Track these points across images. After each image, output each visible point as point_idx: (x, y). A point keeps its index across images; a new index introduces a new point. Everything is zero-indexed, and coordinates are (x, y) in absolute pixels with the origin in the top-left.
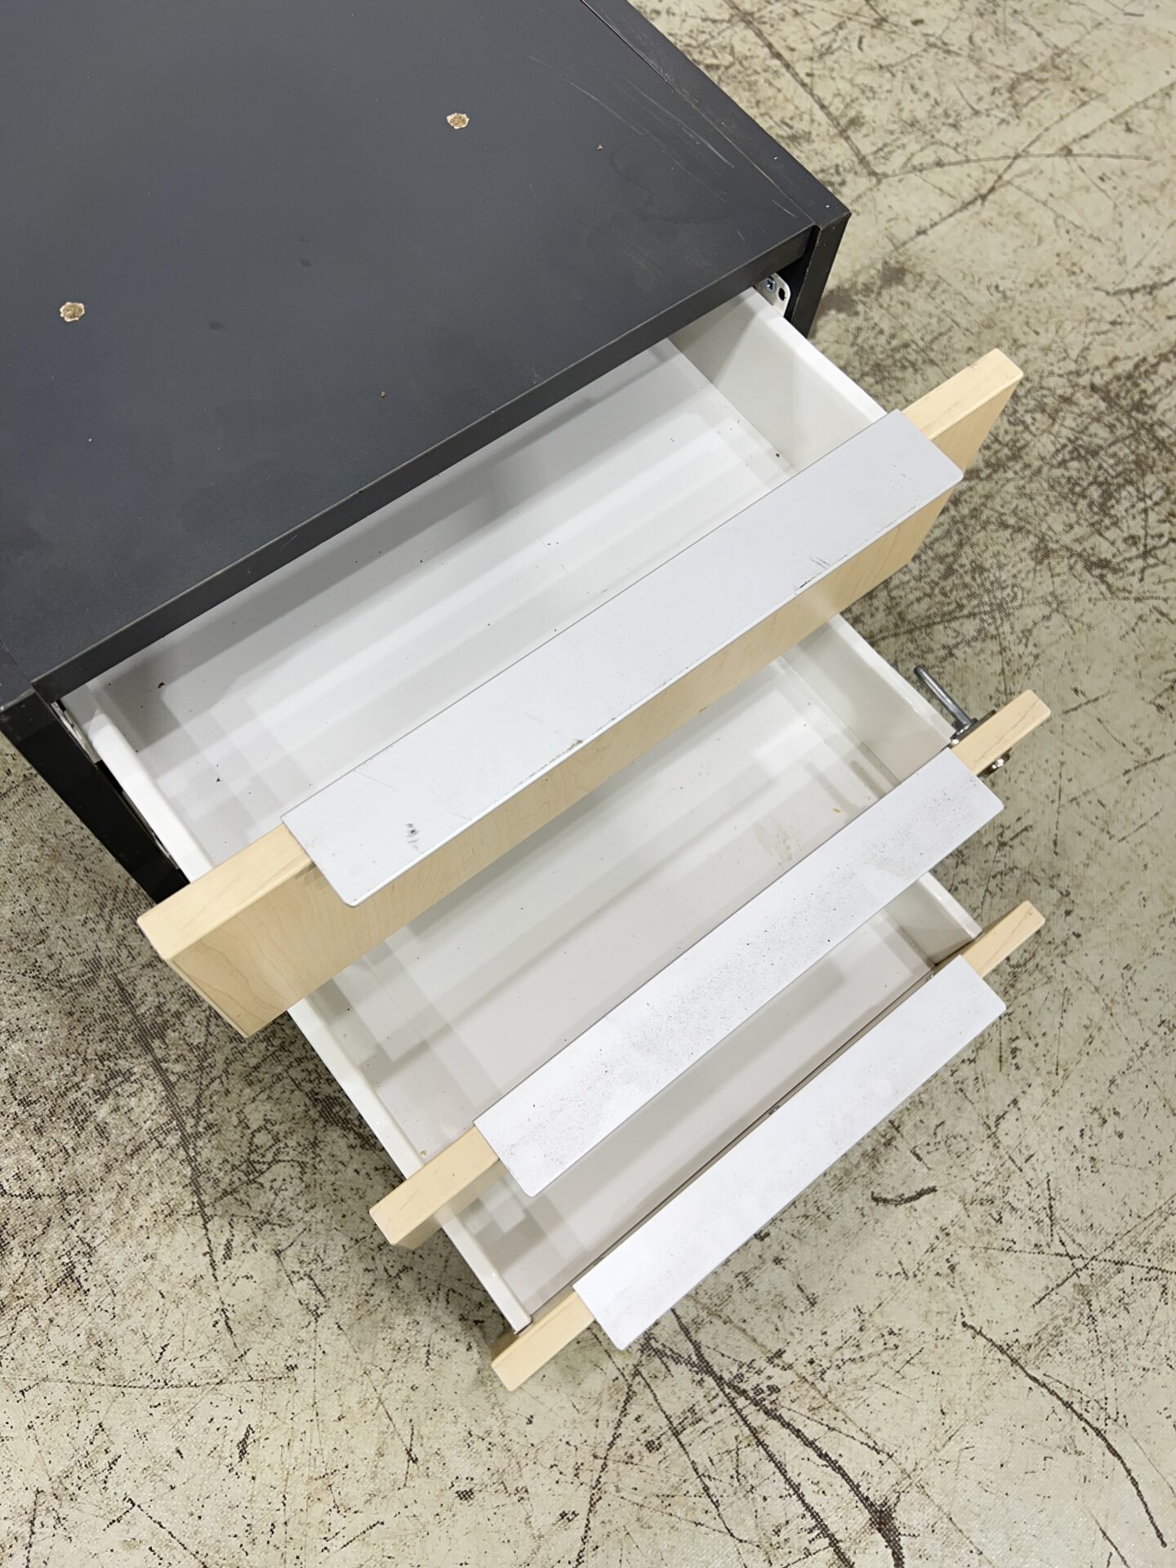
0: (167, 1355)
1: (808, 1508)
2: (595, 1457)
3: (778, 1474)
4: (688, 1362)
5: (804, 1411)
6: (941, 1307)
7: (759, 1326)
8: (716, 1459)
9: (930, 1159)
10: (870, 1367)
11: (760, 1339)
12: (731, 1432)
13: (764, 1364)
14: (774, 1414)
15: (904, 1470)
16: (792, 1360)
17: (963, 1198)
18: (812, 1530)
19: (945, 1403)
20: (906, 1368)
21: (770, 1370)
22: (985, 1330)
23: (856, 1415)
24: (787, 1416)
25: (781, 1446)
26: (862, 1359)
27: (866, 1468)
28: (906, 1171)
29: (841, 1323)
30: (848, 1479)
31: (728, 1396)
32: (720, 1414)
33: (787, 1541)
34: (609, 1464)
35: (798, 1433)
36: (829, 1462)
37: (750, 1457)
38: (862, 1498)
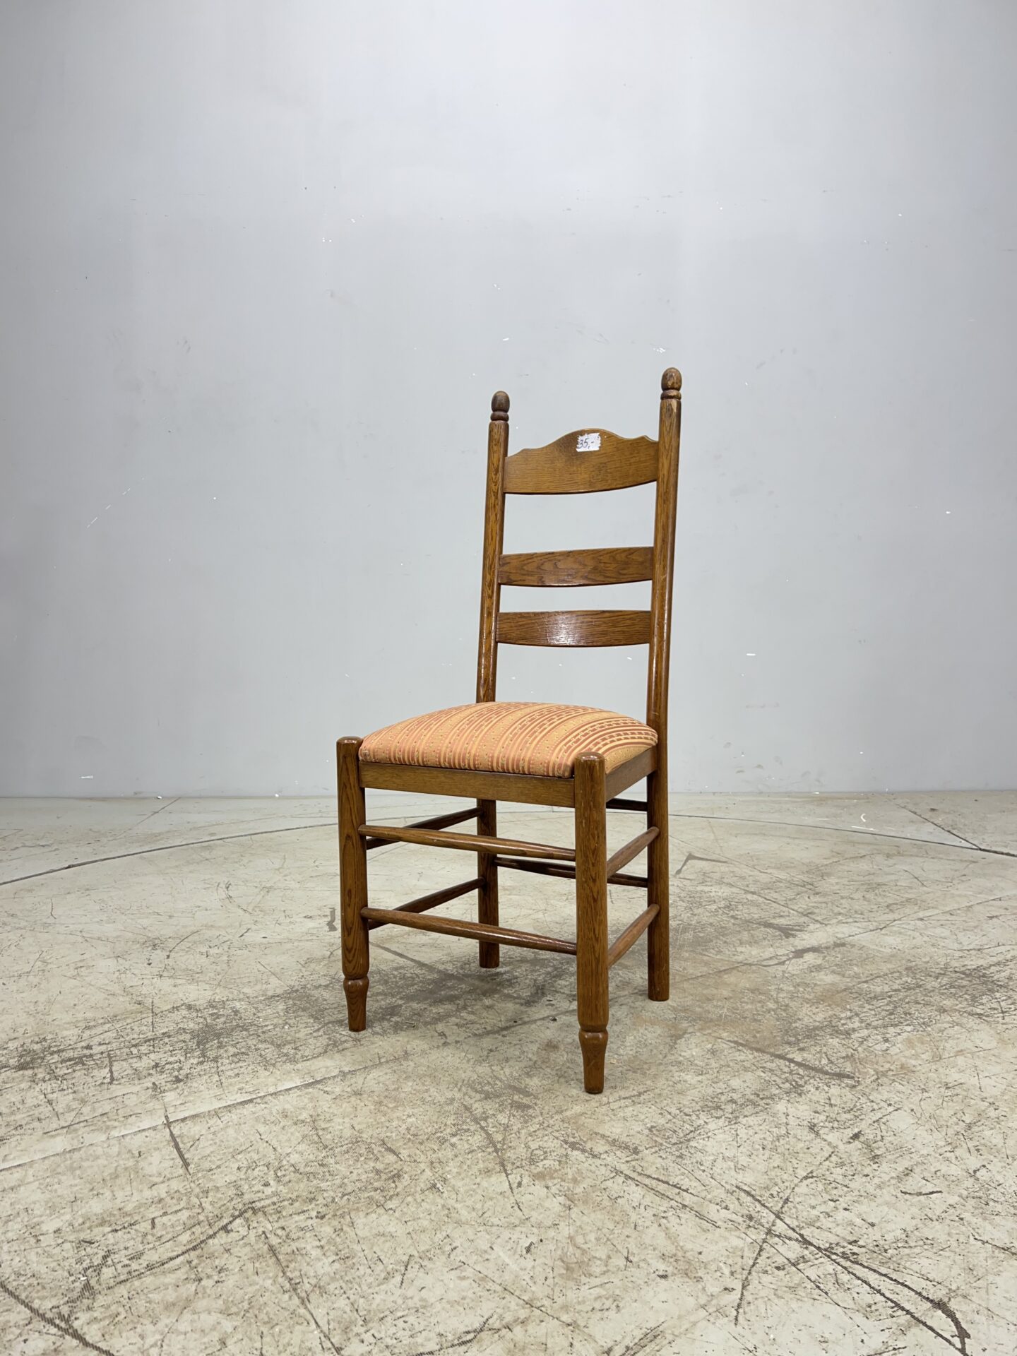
0: (485, 1215)
1: (888, 1298)
2: (743, 1269)
3: (864, 1285)
4: (797, 1240)
5: (877, 1263)
6: (958, 1232)
7: (839, 1230)
8: (822, 1276)
9: (934, 1182)
10: (917, 1250)
11: (841, 1235)
12: (830, 1267)
13: (846, 1244)
14: (857, 1263)
15: (950, 1289)
16: (864, 1244)
17: (960, 1196)
18: (893, 1308)
19: (971, 1266)
20: (941, 1252)
21: (850, 1247)
22: (990, 1241)
23: (912, 1267)
24: (866, 1264)
25: (865, 1275)
26: (910, 1247)
27: (925, 1287)
28: (920, 1185)
29: (893, 1234)
30: (913, 1290)
31: (825, 1255)
32: (822, 1260)
33: (876, 1310)
34: (753, 1273)
35: (875, 1271)
36: (899, 1283)
37: (845, 1277)
38: (924, 1297)
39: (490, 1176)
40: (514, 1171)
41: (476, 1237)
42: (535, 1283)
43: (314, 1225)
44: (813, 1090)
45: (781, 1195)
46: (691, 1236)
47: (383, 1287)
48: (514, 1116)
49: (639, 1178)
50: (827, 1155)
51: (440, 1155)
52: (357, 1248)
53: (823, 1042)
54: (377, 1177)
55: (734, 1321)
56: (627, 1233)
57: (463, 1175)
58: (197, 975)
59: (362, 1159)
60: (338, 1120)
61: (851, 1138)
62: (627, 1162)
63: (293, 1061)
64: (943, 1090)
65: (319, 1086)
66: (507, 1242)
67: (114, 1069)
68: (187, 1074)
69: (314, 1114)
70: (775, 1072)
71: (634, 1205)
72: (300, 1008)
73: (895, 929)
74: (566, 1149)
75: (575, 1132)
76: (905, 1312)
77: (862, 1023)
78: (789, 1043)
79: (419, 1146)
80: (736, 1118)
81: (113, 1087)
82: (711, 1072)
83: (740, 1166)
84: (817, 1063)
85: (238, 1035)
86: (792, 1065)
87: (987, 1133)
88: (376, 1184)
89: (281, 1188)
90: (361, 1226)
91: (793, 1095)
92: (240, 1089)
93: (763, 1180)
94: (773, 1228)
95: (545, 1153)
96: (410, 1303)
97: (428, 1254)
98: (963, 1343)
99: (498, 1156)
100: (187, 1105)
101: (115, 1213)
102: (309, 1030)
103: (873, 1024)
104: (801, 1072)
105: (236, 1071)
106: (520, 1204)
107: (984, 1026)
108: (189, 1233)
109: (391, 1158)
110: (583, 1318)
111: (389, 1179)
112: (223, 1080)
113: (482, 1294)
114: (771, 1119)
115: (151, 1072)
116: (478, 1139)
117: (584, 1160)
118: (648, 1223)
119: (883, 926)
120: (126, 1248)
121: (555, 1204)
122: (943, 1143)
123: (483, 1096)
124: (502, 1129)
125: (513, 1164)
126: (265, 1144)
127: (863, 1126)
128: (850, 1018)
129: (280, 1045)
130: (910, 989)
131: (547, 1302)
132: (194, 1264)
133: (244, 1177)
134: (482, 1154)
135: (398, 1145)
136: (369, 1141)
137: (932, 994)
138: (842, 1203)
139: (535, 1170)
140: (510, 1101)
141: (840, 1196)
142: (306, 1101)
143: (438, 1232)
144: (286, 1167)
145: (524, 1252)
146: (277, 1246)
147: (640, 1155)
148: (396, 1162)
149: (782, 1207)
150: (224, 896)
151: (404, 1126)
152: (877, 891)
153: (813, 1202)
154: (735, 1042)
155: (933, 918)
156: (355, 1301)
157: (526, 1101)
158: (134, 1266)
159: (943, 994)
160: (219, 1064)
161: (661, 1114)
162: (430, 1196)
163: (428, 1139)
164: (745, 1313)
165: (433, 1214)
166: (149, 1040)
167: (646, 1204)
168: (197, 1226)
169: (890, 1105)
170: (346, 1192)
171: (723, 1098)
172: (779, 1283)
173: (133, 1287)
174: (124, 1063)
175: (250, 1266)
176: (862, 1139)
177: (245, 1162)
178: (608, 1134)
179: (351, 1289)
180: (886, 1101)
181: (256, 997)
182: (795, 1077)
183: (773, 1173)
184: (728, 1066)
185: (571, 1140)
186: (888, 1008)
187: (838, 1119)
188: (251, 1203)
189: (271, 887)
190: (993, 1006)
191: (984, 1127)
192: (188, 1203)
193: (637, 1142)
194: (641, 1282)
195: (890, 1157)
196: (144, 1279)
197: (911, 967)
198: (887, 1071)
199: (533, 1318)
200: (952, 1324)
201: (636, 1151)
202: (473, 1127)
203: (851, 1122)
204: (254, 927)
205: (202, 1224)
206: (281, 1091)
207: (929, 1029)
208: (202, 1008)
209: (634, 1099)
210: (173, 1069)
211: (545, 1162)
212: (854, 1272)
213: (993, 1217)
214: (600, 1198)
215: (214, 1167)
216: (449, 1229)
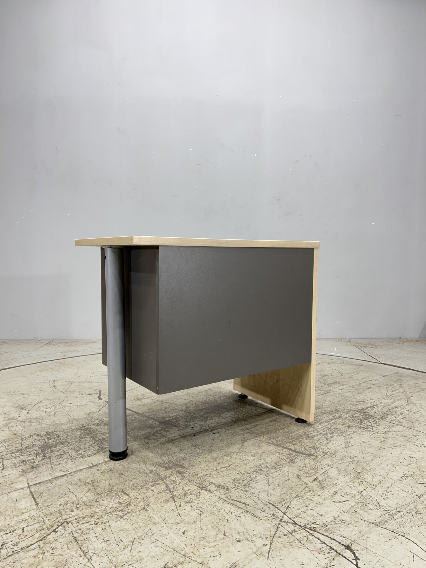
3: (318, 540)
5: (323, 531)
6: (355, 517)
7: (309, 518)
8: (302, 538)
9: (346, 497)
10: (339, 525)
11: (309, 520)
12: (305, 534)
13: (311, 524)
14: (315, 531)
15: (352, 541)
16: (318, 524)
17: (356, 502)
18: (329, 549)
19: (360, 531)
20: (348, 525)
21: (313, 525)
22: (367, 520)
23: (337, 532)
24: (319, 532)
25: (318, 536)
26: (336, 524)
27: (342, 540)
28: (340, 498)
29: (330, 519)
30: (337, 541)
31: (303, 528)
32: (301, 531)
33: (323, 550)
34: (275, 538)
35: (322, 534)
36: (332, 539)
37: (311, 537)
38: (342, 544)
39: (168, 503)
40: (178, 500)
41: (162, 529)
42: (186, 547)
43: (94, 527)
44: (299, 461)
45: (286, 505)
46: (250, 524)
47: (123, 552)
48: (178, 477)
49: (229, 501)
50: (304, 488)
51: (147, 495)
52: (112, 536)
53: (303, 441)
54: (120, 505)
55: (267, 558)
56: (224, 524)
57: (156, 503)
58: (41, 421)
59: (114, 498)
60: (103, 482)
61: (313, 480)
62: (224, 494)
63: (83, 456)
64: (349, 459)
65: (95, 468)
66: (175, 530)
67: (4, 463)
68: (37, 465)
69: (93, 480)
70: (284, 454)
71: (227, 512)
72: (86, 434)
73: (331, 394)
74: (199, 490)
75: (203, 482)
76: (334, 551)
77: (318, 433)
78: (289, 442)
79: (138, 491)
80: (268, 474)
81: (4, 471)
82: (258, 455)
83: (269, 494)
84: (300, 450)
85: (60, 447)
86: (291, 451)
87: (366, 476)
88: (120, 509)
89: (78, 512)
90: (113, 527)
91: (291, 463)
92: (60, 470)
93: (279, 499)
94: (283, 519)
95: (191, 492)
96: (135, 558)
97: (142, 537)
98: (357, 562)
99: (171, 494)
100: (37, 478)
101: (6, 526)
102: (90, 443)
103: (322, 433)
104: (294, 454)
105: (59, 462)
106: (180, 514)
107: (366, 432)
108: (39, 533)
109: (126, 497)
110: (206, 560)
111: (125, 506)
112: (53, 467)
113: (164, 553)
114: (282, 474)
115: (21, 464)
116: (163, 487)
117: (207, 494)
118: (233, 519)
119: (327, 392)
120: (11, 541)
121: (195, 513)
122: (349, 481)
123: (165, 469)
124: (173, 482)
125: (177, 497)
126: (72, 494)
127: (318, 475)
128: (313, 431)
129: (78, 450)
130: (337, 418)
131: (192, 555)
132: (41, 546)
133: (63, 508)
134: (164, 493)
135: (129, 491)
136: (117, 490)
137: (345, 420)
138: (310, 507)
139: (187, 500)
140: (176, 471)
141: (309, 504)
142: (89, 474)
143: (146, 528)
144: (81, 503)
145: (182, 534)
146: (77, 537)
147: (229, 491)
148: (128, 499)
149: (286, 510)
150: (52, 386)
151: (131, 483)
152: (324, 378)
153: (298, 507)
154: (268, 442)
155: (346, 389)
156: (111, 558)
157: (183, 470)
158: (15, 548)
159: (349, 420)
160: (51, 460)
161: (238, 473)
162: (143, 512)
163: (141, 488)
164: (271, 554)
165: (144, 520)
166: (20, 450)
167: (232, 511)
168: (43, 531)
169: (328, 466)
170: (107, 512)
171: (263, 466)
172: (285, 541)
173: (15, 558)
174: (9, 461)
175: (65, 546)
176: (318, 480)
177: (63, 502)
178: (216, 483)
179: (109, 554)
180: (327, 465)
181: (67, 430)
182: (292, 456)
183: (283, 496)
184: (265, 453)
185: (201, 486)
186: (329, 426)
187: (308, 473)
188: (66, 519)
189: (73, 381)
190: (369, 424)
191: (364, 473)
192: (38, 521)
193: (229, 486)
194: (230, 544)
195: (329, 487)
196: (20, 554)
197: (337, 409)
198: (328, 452)
199: (185, 562)
200: (353, 555)
201: (228, 490)
202: (161, 482)
203: (313, 474)
204: (65, 399)
205: (44, 530)
206: (78, 470)
207: (344, 434)
208: (43, 435)
209: (227, 468)
210: (31, 462)
211: (190, 495)
212: (314, 535)
213: (368, 510)
214: (213, 510)
215: (49, 504)
216: (150, 526)
